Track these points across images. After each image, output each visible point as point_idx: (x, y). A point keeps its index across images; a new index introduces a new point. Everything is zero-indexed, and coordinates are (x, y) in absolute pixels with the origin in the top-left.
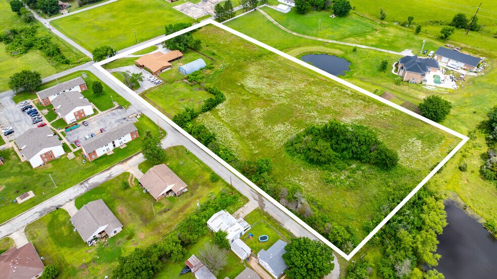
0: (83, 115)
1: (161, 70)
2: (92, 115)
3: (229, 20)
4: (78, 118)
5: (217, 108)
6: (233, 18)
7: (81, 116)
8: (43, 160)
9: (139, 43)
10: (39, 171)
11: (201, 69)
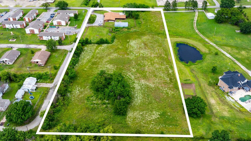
0: (60, 24)
1: (108, 21)
2: (64, 26)
3: (172, 11)
4: (58, 24)
5: (102, 45)
6: (176, 11)
7: (59, 24)
8: (30, 32)
9: (120, 7)
10: (26, 35)
11: (124, 27)
